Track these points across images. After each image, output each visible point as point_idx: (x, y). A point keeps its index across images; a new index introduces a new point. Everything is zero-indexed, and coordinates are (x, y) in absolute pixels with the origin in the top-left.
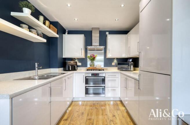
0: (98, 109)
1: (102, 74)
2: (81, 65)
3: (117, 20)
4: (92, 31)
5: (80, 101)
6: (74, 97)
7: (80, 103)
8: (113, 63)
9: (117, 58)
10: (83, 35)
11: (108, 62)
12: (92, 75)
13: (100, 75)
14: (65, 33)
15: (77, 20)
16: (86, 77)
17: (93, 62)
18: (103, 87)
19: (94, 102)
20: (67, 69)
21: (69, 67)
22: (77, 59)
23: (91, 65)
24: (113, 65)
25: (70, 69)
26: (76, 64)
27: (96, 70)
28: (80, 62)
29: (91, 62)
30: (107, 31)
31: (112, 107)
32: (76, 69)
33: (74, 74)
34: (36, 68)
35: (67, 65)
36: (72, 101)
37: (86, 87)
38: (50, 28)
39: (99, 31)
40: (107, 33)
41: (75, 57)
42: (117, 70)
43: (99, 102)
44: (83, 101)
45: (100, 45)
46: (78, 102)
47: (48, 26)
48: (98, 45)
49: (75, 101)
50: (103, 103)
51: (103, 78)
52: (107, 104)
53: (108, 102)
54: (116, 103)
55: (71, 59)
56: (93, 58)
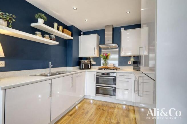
0: (104, 111)
1: (113, 74)
2: (95, 64)
3: (128, 12)
4: (105, 29)
5: (91, 99)
6: (86, 94)
7: (91, 101)
8: (129, 62)
9: (134, 56)
10: (96, 34)
11: (123, 61)
12: (102, 75)
13: (111, 75)
14: (80, 35)
15: (88, 21)
16: (96, 76)
17: (106, 61)
18: (114, 88)
19: (104, 103)
20: (81, 68)
21: (83, 65)
22: (92, 58)
23: (104, 64)
24: (129, 64)
25: (84, 68)
26: (90, 63)
27: (107, 69)
28: (94, 61)
29: (104, 60)
30: (122, 27)
31: (121, 112)
32: (89, 68)
33: (86, 72)
34: (50, 67)
35: (81, 64)
36: (84, 99)
37: (96, 86)
38: (63, 32)
39: (112, 29)
40: (123, 29)
41: (90, 57)
42: (132, 70)
43: (109, 104)
44: (94, 100)
45: (113, 43)
46: (90, 100)
47: (62, 31)
48: (112, 42)
49: (87, 99)
50: (112, 105)
51: (114, 78)
52: (116, 108)
53: (119, 105)
54: (128, 108)
55: (86, 58)
56: (105, 56)
